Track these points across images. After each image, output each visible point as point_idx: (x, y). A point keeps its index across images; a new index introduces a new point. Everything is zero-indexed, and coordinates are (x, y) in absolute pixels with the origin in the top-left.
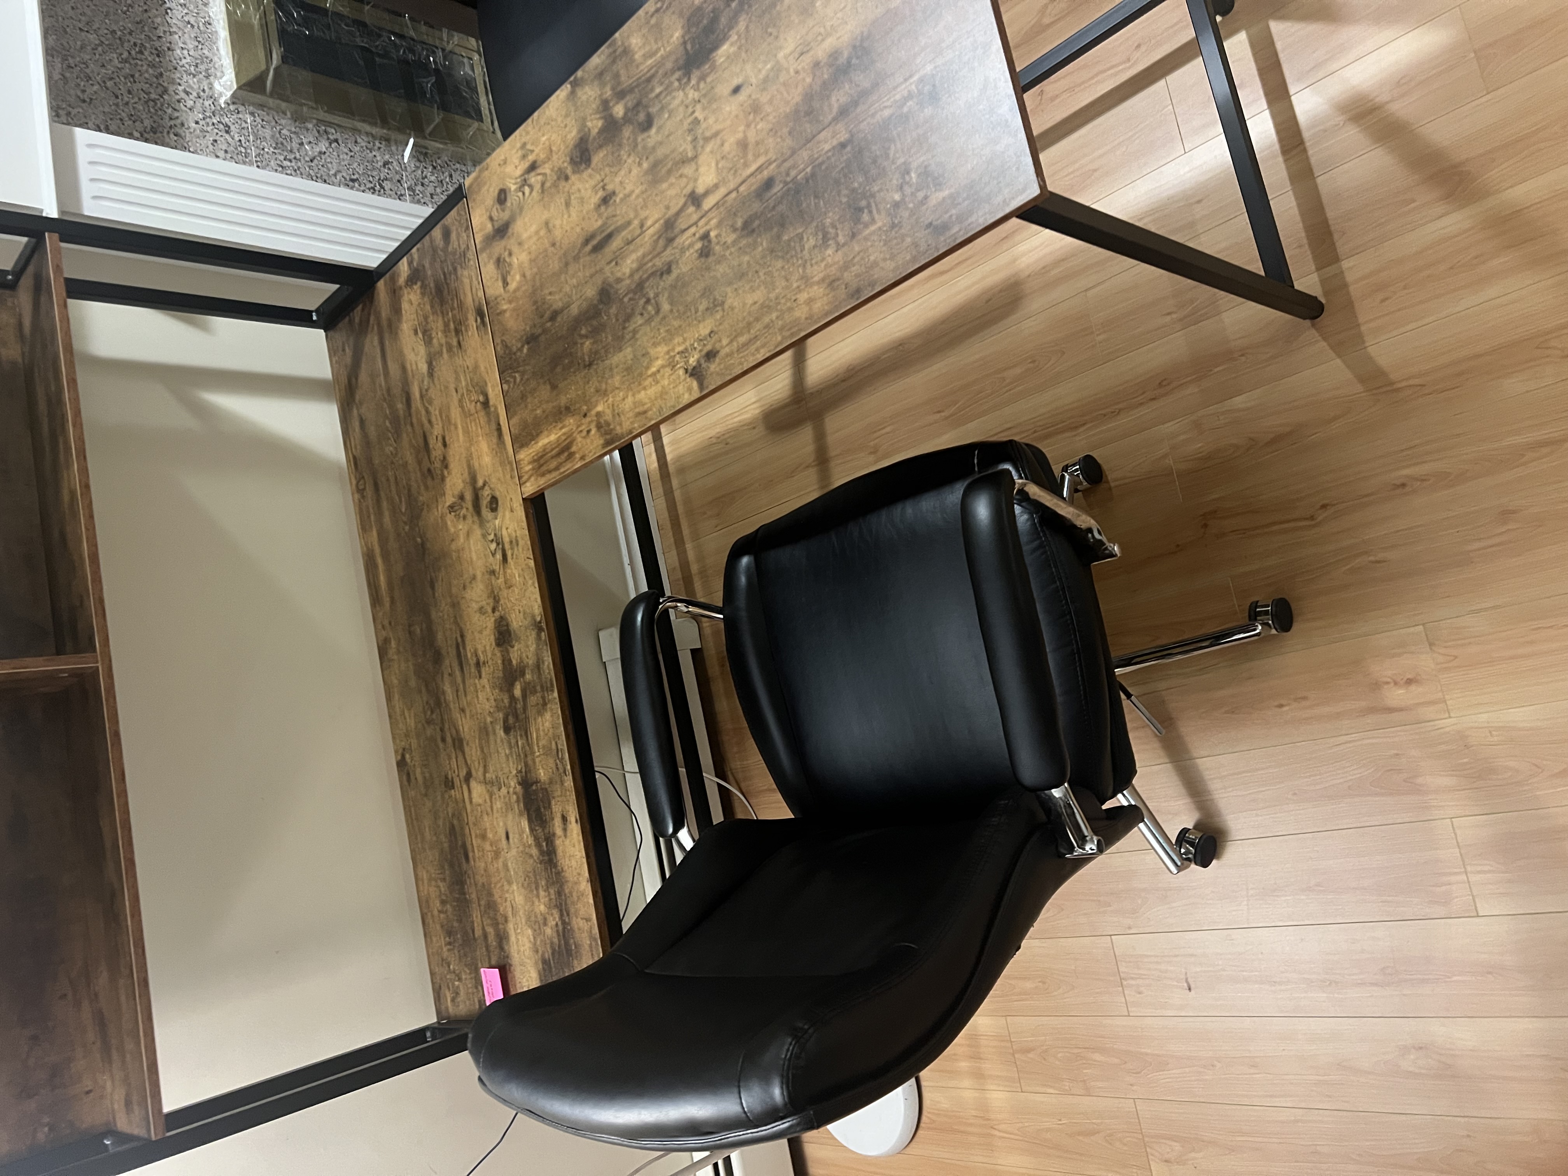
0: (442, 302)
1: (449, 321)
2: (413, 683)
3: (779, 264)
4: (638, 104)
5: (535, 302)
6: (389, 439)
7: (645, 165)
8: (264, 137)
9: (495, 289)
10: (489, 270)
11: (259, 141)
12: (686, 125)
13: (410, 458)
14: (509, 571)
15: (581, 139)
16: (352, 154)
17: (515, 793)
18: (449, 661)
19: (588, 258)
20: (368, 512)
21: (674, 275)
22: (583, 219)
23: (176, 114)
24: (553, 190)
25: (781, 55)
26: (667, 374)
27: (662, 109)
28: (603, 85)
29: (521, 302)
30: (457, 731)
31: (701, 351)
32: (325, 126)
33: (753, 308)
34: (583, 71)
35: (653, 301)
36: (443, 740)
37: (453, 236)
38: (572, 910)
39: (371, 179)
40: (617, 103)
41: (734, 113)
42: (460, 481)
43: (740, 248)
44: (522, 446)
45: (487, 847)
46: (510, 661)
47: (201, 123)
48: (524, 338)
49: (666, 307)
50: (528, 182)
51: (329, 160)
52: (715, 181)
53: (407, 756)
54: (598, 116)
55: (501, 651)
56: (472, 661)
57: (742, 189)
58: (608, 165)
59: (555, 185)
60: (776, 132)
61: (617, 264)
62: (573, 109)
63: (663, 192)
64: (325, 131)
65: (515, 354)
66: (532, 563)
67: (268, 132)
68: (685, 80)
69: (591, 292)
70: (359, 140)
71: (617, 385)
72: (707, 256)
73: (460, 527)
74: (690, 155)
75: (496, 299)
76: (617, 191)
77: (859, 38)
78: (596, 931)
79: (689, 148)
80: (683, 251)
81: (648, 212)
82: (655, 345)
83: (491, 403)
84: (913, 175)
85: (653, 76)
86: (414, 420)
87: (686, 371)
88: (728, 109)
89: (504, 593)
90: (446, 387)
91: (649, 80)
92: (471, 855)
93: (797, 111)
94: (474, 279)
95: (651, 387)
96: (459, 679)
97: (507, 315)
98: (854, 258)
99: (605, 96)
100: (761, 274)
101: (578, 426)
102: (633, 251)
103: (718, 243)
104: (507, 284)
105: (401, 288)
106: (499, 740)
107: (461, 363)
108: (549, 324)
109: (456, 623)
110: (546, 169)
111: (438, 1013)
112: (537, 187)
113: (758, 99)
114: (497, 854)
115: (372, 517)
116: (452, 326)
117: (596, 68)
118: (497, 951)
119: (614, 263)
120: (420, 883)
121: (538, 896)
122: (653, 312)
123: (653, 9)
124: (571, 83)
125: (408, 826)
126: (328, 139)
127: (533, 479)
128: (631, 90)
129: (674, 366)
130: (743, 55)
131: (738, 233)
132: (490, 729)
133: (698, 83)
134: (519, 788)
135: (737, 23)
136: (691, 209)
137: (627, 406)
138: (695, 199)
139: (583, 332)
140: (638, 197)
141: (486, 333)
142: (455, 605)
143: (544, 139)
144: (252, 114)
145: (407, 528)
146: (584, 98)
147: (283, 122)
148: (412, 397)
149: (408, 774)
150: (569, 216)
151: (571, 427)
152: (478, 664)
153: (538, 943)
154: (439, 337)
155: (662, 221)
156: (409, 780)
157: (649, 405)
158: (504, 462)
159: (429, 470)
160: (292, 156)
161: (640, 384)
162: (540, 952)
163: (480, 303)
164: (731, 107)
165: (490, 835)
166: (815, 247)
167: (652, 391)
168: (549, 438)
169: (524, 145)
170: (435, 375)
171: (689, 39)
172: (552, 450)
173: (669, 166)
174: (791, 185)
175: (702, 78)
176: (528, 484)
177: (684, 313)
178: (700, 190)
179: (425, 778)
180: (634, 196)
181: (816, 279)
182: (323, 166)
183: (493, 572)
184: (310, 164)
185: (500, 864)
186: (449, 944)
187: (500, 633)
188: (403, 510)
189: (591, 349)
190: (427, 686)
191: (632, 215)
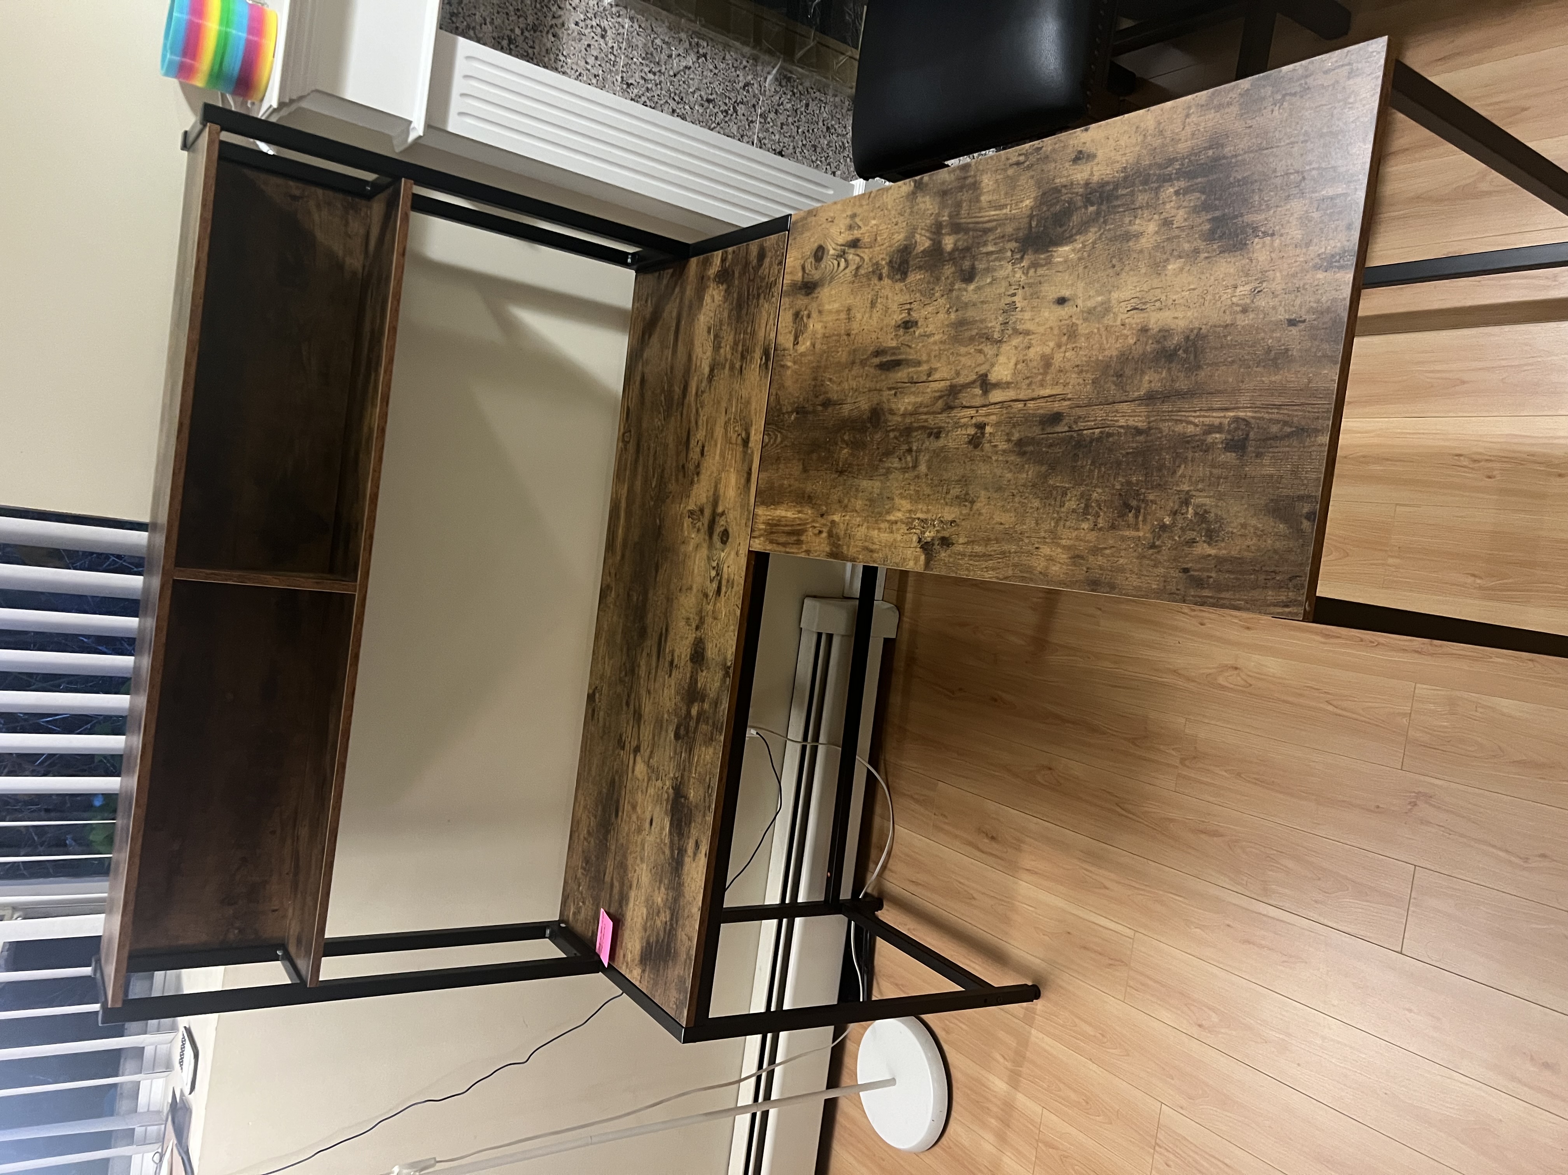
0: (739, 319)
1: (739, 341)
2: (619, 638)
3: (1036, 503)
4: (968, 249)
5: (815, 379)
6: (660, 413)
7: (953, 316)
8: (637, 46)
9: (786, 340)
10: (786, 318)
11: (630, 50)
12: (1002, 304)
13: (671, 440)
14: (718, 604)
15: (906, 247)
16: (717, 71)
17: (667, 792)
18: (651, 643)
19: (872, 370)
20: (626, 465)
21: (941, 442)
22: (881, 329)
23: (560, 12)
24: (864, 280)
25: (1115, 295)
26: (902, 531)
27: (988, 270)
28: (943, 205)
29: (803, 369)
30: (640, 706)
31: (938, 531)
32: (699, 38)
33: (997, 526)
34: (930, 178)
35: (914, 454)
36: (628, 704)
37: (767, 261)
38: (680, 922)
39: (727, 101)
40: (949, 234)
41: (1050, 324)
42: (705, 495)
43: (1007, 462)
44: (763, 503)
45: (634, 818)
46: (696, 683)
47: (582, 24)
48: (796, 405)
49: (923, 468)
50: (846, 255)
51: (691, 76)
52: (1009, 379)
53: (597, 695)
54: (928, 234)
55: (692, 668)
56: (669, 658)
57: (1031, 404)
58: (920, 291)
59: (868, 276)
60: (1082, 371)
61: (895, 394)
62: (908, 211)
63: (958, 355)
64: (697, 44)
65: (783, 414)
66: (738, 612)
67: (640, 41)
68: (1018, 256)
69: (864, 405)
70: (728, 57)
71: (858, 507)
72: (976, 447)
73: (693, 536)
74: (996, 336)
75: (784, 350)
76: (919, 324)
77: (1195, 331)
78: (693, 952)
79: (998, 328)
80: (957, 425)
81: (939, 365)
82: (902, 496)
83: (750, 445)
84: (1191, 510)
85: (990, 230)
86: (685, 412)
87: (920, 541)
88: (1046, 314)
89: (709, 620)
90: (719, 402)
91: (986, 231)
92: (620, 814)
93: (1108, 366)
94: (771, 317)
95: (885, 532)
96: (654, 664)
97: (789, 372)
98: (1106, 548)
99: (941, 219)
100: (1017, 499)
101: (813, 521)
102: (913, 393)
103: (990, 441)
104: (798, 343)
105: (709, 278)
106: (668, 739)
107: (737, 388)
108: (820, 408)
109: (665, 614)
110: (866, 254)
111: (562, 913)
112: (852, 267)
113: (1077, 325)
114: (639, 830)
115: (628, 473)
116: (740, 348)
117: (943, 183)
118: (616, 904)
119: (893, 392)
120: (577, 805)
121: (659, 889)
122: (911, 465)
123: (1014, 159)
124: (915, 181)
125: (581, 751)
126: (698, 52)
127: (762, 539)
128: (966, 231)
129: (911, 528)
130: (1081, 269)
131: (1011, 445)
132: (665, 725)
133: (1029, 268)
134: (671, 791)
135: (1086, 231)
136: (978, 391)
137: (859, 534)
138: (985, 383)
139: (846, 437)
140: (935, 343)
141: (766, 377)
142: (669, 600)
143: (874, 222)
144: (631, 19)
145: (652, 503)
146: (922, 206)
147: (659, 30)
148: (689, 389)
149: (594, 711)
150: (871, 317)
151: (807, 517)
152: (672, 663)
153: (648, 924)
154: (726, 350)
155: (948, 383)
156: (593, 715)
157: (878, 547)
158: (744, 506)
159: (683, 466)
160: (655, 69)
161: (876, 522)
162: (648, 933)
163: (769, 345)
164: (1051, 315)
165: (639, 810)
166: (1074, 511)
167: (885, 537)
168: (786, 513)
169: (854, 216)
170: (714, 383)
171: (1037, 215)
172: (786, 526)
173: (974, 332)
174: (1075, 435)
175: (1035, 265)
176: (757, 541)
177: (936, 486)
178: (993, 377)
179: (605, 724)
180: (932, 340)
181: (1063, 542)
182: (684, 82)
183: (706, 595)
184: (672, 79)
185: (639, 840)
186: (584, 869)
187: (696, 652)
188: (653, 486)
189: (846, 459)
190: (628, 650)
191: (924, 357)
